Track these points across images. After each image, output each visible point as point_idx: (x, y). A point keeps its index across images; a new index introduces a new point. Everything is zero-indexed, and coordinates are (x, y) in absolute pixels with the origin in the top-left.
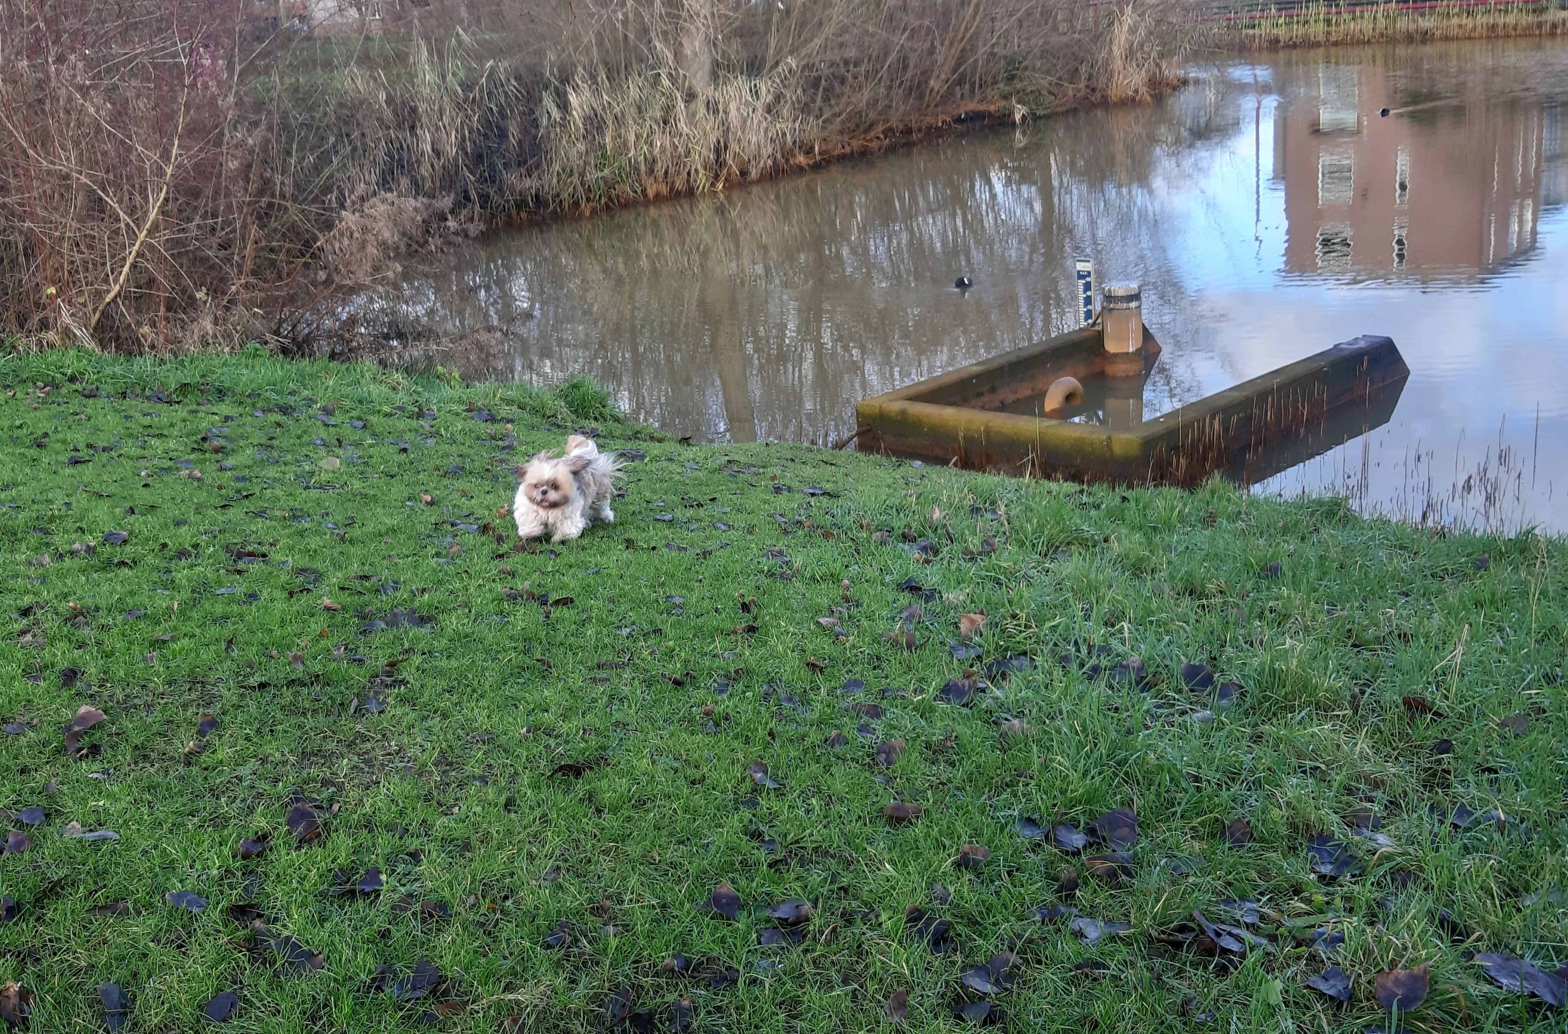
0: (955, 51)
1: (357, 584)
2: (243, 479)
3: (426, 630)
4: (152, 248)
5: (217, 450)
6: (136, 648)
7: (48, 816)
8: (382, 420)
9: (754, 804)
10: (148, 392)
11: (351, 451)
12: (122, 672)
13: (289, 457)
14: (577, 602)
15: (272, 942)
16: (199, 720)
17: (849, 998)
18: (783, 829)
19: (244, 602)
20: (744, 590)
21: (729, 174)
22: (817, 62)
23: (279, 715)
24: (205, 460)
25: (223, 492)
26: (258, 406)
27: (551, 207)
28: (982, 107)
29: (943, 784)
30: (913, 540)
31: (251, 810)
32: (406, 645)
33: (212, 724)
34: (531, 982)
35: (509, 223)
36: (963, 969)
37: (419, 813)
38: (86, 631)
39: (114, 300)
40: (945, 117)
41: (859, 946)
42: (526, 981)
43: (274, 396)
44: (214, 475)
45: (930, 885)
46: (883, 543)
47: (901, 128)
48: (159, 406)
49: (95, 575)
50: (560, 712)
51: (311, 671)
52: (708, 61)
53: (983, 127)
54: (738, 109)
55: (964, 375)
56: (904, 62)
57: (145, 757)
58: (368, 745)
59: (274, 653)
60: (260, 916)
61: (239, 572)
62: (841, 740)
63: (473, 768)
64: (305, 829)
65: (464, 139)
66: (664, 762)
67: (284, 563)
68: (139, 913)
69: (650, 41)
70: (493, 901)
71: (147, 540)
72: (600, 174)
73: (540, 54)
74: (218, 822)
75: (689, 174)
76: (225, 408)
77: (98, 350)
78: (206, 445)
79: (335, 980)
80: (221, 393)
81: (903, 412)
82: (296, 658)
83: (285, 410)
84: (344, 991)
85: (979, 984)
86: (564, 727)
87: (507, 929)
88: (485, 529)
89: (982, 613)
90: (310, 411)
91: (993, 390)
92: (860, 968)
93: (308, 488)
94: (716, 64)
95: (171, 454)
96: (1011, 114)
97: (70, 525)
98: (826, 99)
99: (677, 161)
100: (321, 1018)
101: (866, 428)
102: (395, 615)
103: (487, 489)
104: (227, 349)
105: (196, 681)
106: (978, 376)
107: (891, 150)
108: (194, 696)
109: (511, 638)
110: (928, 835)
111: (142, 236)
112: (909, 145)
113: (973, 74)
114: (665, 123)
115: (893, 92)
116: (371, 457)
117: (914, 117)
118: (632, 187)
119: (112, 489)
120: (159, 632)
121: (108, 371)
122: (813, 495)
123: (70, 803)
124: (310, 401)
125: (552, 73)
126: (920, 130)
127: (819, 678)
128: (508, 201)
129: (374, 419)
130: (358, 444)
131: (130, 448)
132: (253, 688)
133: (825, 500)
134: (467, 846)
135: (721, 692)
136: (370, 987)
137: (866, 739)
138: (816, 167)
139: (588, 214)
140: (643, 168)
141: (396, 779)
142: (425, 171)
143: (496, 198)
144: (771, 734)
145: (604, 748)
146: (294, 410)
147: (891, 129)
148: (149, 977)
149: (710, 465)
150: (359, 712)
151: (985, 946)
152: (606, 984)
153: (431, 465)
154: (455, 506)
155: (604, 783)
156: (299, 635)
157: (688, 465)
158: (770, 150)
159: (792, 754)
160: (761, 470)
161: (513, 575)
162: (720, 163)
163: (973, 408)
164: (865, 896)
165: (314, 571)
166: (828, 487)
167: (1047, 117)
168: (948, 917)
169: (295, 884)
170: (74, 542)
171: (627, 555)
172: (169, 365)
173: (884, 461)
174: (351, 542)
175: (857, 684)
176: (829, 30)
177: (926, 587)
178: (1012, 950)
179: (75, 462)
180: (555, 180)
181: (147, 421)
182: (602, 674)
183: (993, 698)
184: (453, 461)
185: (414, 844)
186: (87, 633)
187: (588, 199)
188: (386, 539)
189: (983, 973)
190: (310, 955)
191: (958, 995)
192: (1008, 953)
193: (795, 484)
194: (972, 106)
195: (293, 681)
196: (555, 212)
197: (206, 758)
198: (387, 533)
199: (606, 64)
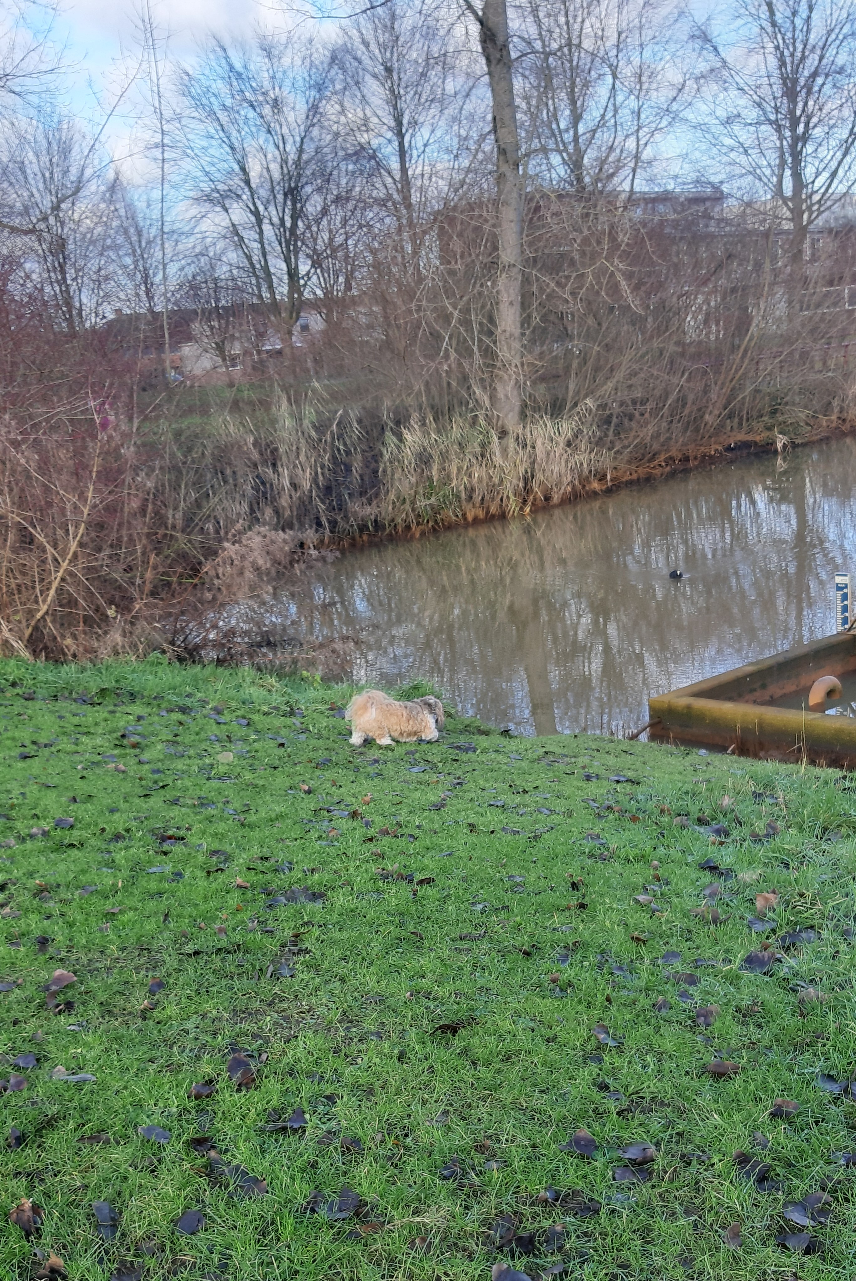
0: (726, 390)
1: (260, 865)
2: (158, 771)
3: (318, 905)
4: (72, 574)
5: (135, 746)
6: (92, 919)
7: (38, 1060)
8: (262, 718)
9: (600, 1060)
10: (74, 695)
11: (240, 746)
12: (84, 941)
13: (192, 752)
14: (437, 881)
15: (226, 1170)
16: (149, 981)
17: (691, 1227)
18: (625, 1082)
19: (173, 880)
20: (574, 870)
21: (535, 499)
22: (610, 402)
23: (212, 979)
24: (126, 754)
25: (144, 783)
26: (163, 706)
27: (388, 531)
28: (749, 438)
29: (754, 1043)
30: (708, 823)
31: (198, 1058)
32: (306, 919)
33: (160, 985)
34: (434, 1208)
35: (353, 545)
36: (785, 1205)
37: (331, 1062)
38: (51, 904)
39: (43, 617)
40: (717, 447)
41: (697, 1183)
42: (429, 1206)
43: (175, 698)
44: (135, 767)
45: (752, 1134)
46: (683, 827)
47: (680, 456)
48: (85, 707)
49: (52, 856)
50: (434, 978)
51: (233, 940)
52: (518, 403)
53: (749, 454)
54: (543, 444)
55: (740, 674)
56: (682, 401)
57: (110, 1012)
58: (285, 1005)
59: (202, 925)
60: (213, 1147)
61: (165, 853)
62: (665, 1005)
63: (369, 1025)
64: (242, 1074)
65: (316, 473)
66: (524, 1022)
67: (200, 845)
68: (118, 1143)
69: (469, 388)
70: (397, 1138)
71: (89, 825)
72: (428, 502)
73: (378, 400)
74: (173, 1068)
75: (502, 500)
76: (138, 709)
77: (31, 658)
78: (125, 742)
79: (279, 1203)
80: (133, 696)
81: (689, 707)
82: (221, 930)
83: (184, 710)
84: (286, 1211)
85: (798, 1218)
86: (440, 992)
87: (412, 1162)
88: (354, 815)
89: (774, 892)
90: (205, 711)
91: (764, 686)
92: (697, 1202)
93: (208, 779)
94: (524, 405)
95: (100, 750)
96: (773, 443)
97: (26, 811)
98: (617, 434)
99: (492, 489)
100: (269, 1233)
101: (656, 720)
102: (293, 892)
103: (352, 779)
104: (134, 658)
105: (144, 949)
106: (751, 675)
107: (672, 475)
108: (142, 961)
109: (388, 913)
110: (746, 1088)
111: (64, 565)
112: (686, 471)
113: (741, 410)
114: (483, 456)
115: (674, 425)
116: (257, 751)
117: (691, 447)
118: (454, 512)
119: (56, 780)
120: (108, 906)
121: (42, 677)
122: (618, 782)
123: (55, 1050)
124: (204, 703)
125: (388, 415)
126: (696, 458)
127: (643, 950)
128: (352, 526)
129: (256, 717)
130: (245, 740)
131: (66, 745)
132: (189, 955)
133: (628, 787)
134: (371, 1092)
135: (564, 961)
136: (306, 1209)
137: (688, 1004)
138: (609, 492)
139: (418, 535)
140: (463, 496)
141: (310, 1034)
142: (284, 501)
143: (342, 524)
144: (608, 999)
145: (472, 1009)
146: (191, 710)
147: (671, 458)
148: (131, 1196)
149: (531, 755)
150: (276, 976)
151: (801, 1186)
152: (493, 1211)
153: (305, 758)
154: (327, 794)
155: (476, 1040)
156: (220, 909)
157: (512, 756)
158: (570, 478)
159: (628, 1017)
160: (573, 760)
161: (382, 856)
162: (528, 490)
163: (747, 702)
164: (697, 1140)
165: (224, 853)
166: (630, 774)
167: (804, 445)
168: (768, 1161)
169: (238, 1121)
170: (32, 827)
171: (473, 838)
172: (89, 673)
173: (674, 749)
174: (251, 826)
175: (674, 955)
176: (619, 375)
177: (722, 867)
178: (823, 1189)
179: (25, 757)
180: (390, 508)
181: (76, 720)
182: (463, 945)
183: (789, 967)
184: (321, 755)
185: (329, 1089)
186: (53, 906)
187: (418, 524)
188: (277, 824)
189: (800, 1208)
190: (256, 1181)
191: (781, 1226)
192: (820, 1191)
193: (602, 772)
194: (742, 437)
195: (220, 949)
196: (390, 535)
197: (157, 1014)
198: (277, 819)
199: (432, 407)
